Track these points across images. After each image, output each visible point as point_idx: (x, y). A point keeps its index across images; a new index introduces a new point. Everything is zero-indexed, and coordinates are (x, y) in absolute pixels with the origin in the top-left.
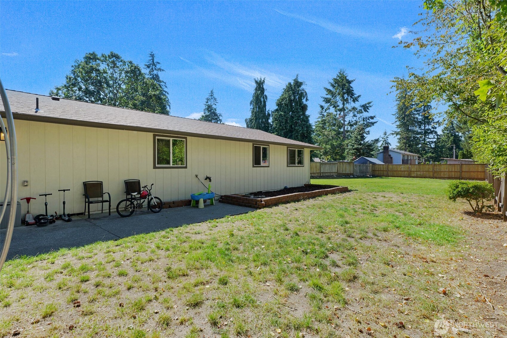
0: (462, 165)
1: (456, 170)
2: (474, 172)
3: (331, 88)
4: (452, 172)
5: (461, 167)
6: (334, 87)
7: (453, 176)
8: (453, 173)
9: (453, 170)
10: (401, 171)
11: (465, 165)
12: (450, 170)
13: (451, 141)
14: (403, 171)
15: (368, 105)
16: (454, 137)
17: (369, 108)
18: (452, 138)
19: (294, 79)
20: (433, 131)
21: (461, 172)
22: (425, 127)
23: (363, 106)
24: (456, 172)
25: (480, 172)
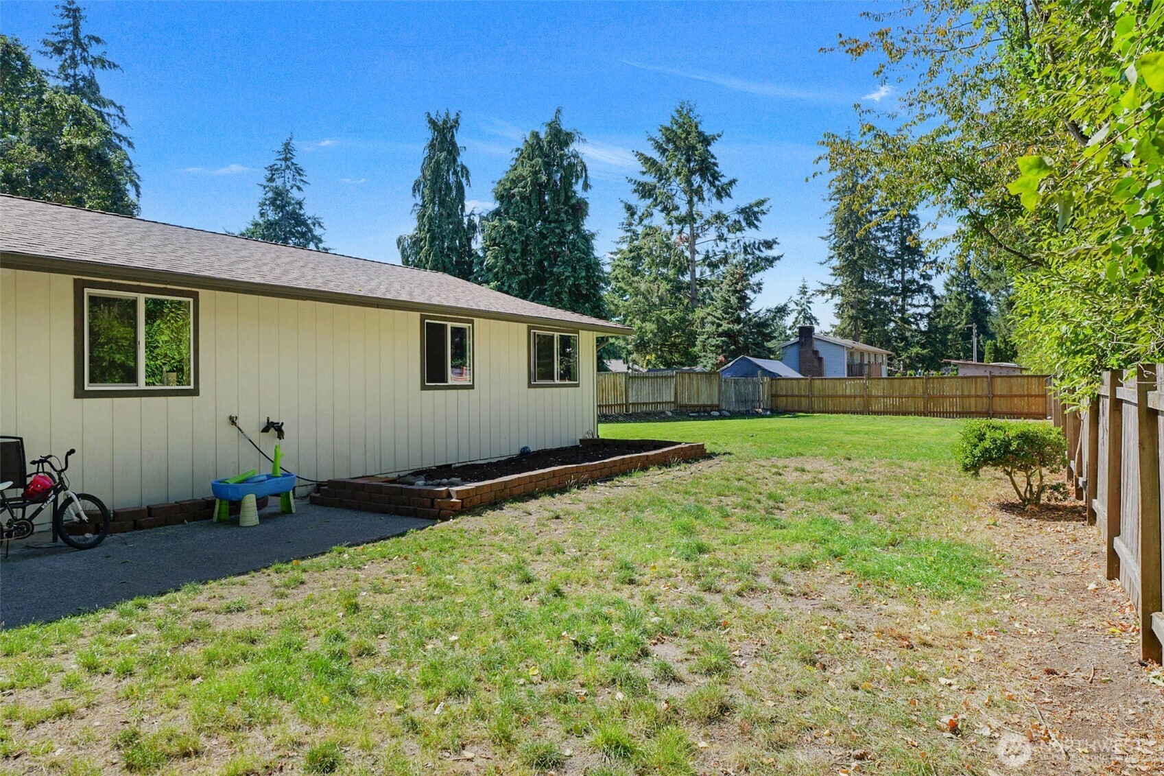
0: (993, 377)
1: (979, 393)
2: (1020, 396)
3: (656, 155)
4: (969, 396)
5: (991, 385)
6: (663, 151)
7: (973, 410)
8: (973, 401)
9: (973, 392)
10: (846, 397)
11: (999, 379)
12: (966, 393)
13: (967, 313)
14: (850, 397)
15: (756, 209)
16: (975, 303)
17: (761, 217)
18: (969, 305)
19: (549, 121)
20: (924, 285)
21: (992, 396)
22: (903, 273)
23: (742, 211)
24: (979, 396)
25: (1035, 396)
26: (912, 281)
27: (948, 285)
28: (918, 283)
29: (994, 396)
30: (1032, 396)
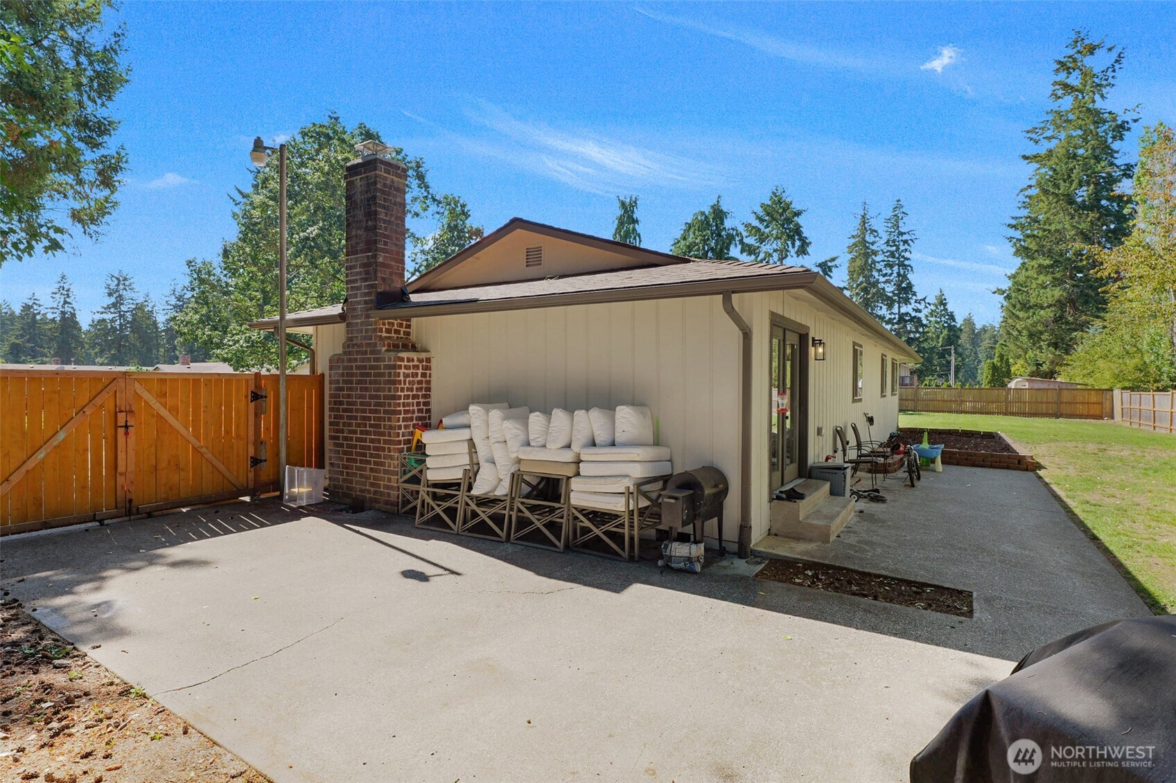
0: (1061, 389)
1: (1050, 400)
2: (1083, 403)
3: (756, 223)
4: (1041, 403)
5: (1059, 395)
6: (761, 220)
7: (1044, 412)
8: (1044, 406)
9: (1045, 400)
10: (944, 401)
11: (1065, 392)
12: (1039, 400)
13: (943, 338)
14: (947, 401)
15: (829, 264)
16: (949, 331)
17: (833, 269)
18: (945, 332)
19: (712, 204)
20: (915, 317)
21: (1059, 403)
22: (899, 307)
23: (820, 265)
24: (1049, 403)
25: (1094, 403)
26: (907, 314)
27: (927, 316)
28: (910, 315)
29: (1061, 403)
30: (1091, 403)
